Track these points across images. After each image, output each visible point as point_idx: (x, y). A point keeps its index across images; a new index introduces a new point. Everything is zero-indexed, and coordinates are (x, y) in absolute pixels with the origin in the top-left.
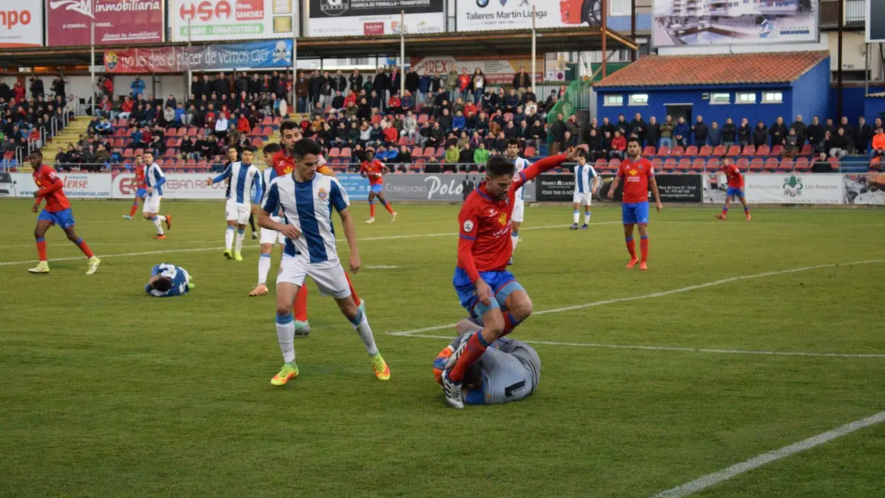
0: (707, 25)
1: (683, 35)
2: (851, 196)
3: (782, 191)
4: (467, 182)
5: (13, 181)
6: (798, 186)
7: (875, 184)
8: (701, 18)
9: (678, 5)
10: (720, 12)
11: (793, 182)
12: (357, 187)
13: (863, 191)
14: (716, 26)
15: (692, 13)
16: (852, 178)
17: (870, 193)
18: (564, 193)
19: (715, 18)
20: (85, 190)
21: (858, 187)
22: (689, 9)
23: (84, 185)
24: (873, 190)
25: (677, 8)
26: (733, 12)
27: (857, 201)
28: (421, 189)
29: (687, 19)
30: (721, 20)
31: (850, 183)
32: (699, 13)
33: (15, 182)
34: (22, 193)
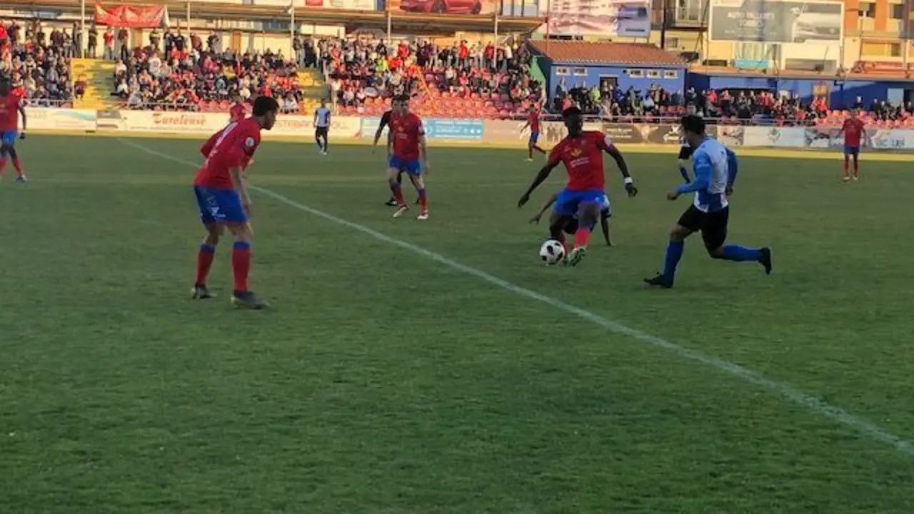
0: (577, 20)
1: (559, 26)
2: (809, 141)
3: (767, 137)
4: (551, 128)
5: (123, 117)
6: (777, 135)
7: (822, 134)
8: (573, 15)
9: (557, 5)
10: (585, 12)
11: (774, 132)
12: (462, 130)
13: (816, 138)
14: (583, 21)
15: (565, 11)
16: (809, 130)
17: (820, 140)
18: (622, 136)
19: (582, 16)
20: (203, 127)
21: (812, 136)
22: (564, 8)
23: (203, 122)
24: (822, 138)
25: (566, 6)
26: (595, 13)
27: (812, 145)
28: (514, 132)
29: (562, 15)
30: (586, 17)
31: (809, 134)
32: (571, 11)
33: (125, 118)
34: (133, 128)
